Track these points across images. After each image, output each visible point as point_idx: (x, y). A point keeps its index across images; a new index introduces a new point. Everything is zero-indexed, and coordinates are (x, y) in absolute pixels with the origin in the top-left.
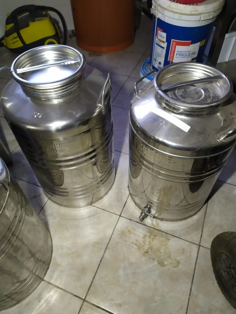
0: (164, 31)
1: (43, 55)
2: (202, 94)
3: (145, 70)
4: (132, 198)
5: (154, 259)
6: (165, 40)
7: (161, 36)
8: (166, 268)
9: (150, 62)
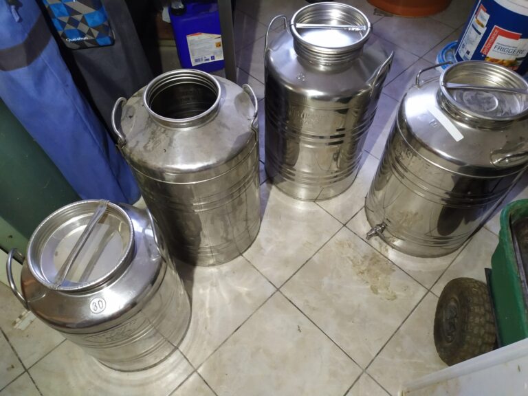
0: (487, 12)
1: (328, 12)
2: (494, 106)
3: (444, 56)
4: (366, 211)
5: (367, 282)
6: (485, 23)
7: (482, 17)
8: (378, 296)
9: (456, 47)
